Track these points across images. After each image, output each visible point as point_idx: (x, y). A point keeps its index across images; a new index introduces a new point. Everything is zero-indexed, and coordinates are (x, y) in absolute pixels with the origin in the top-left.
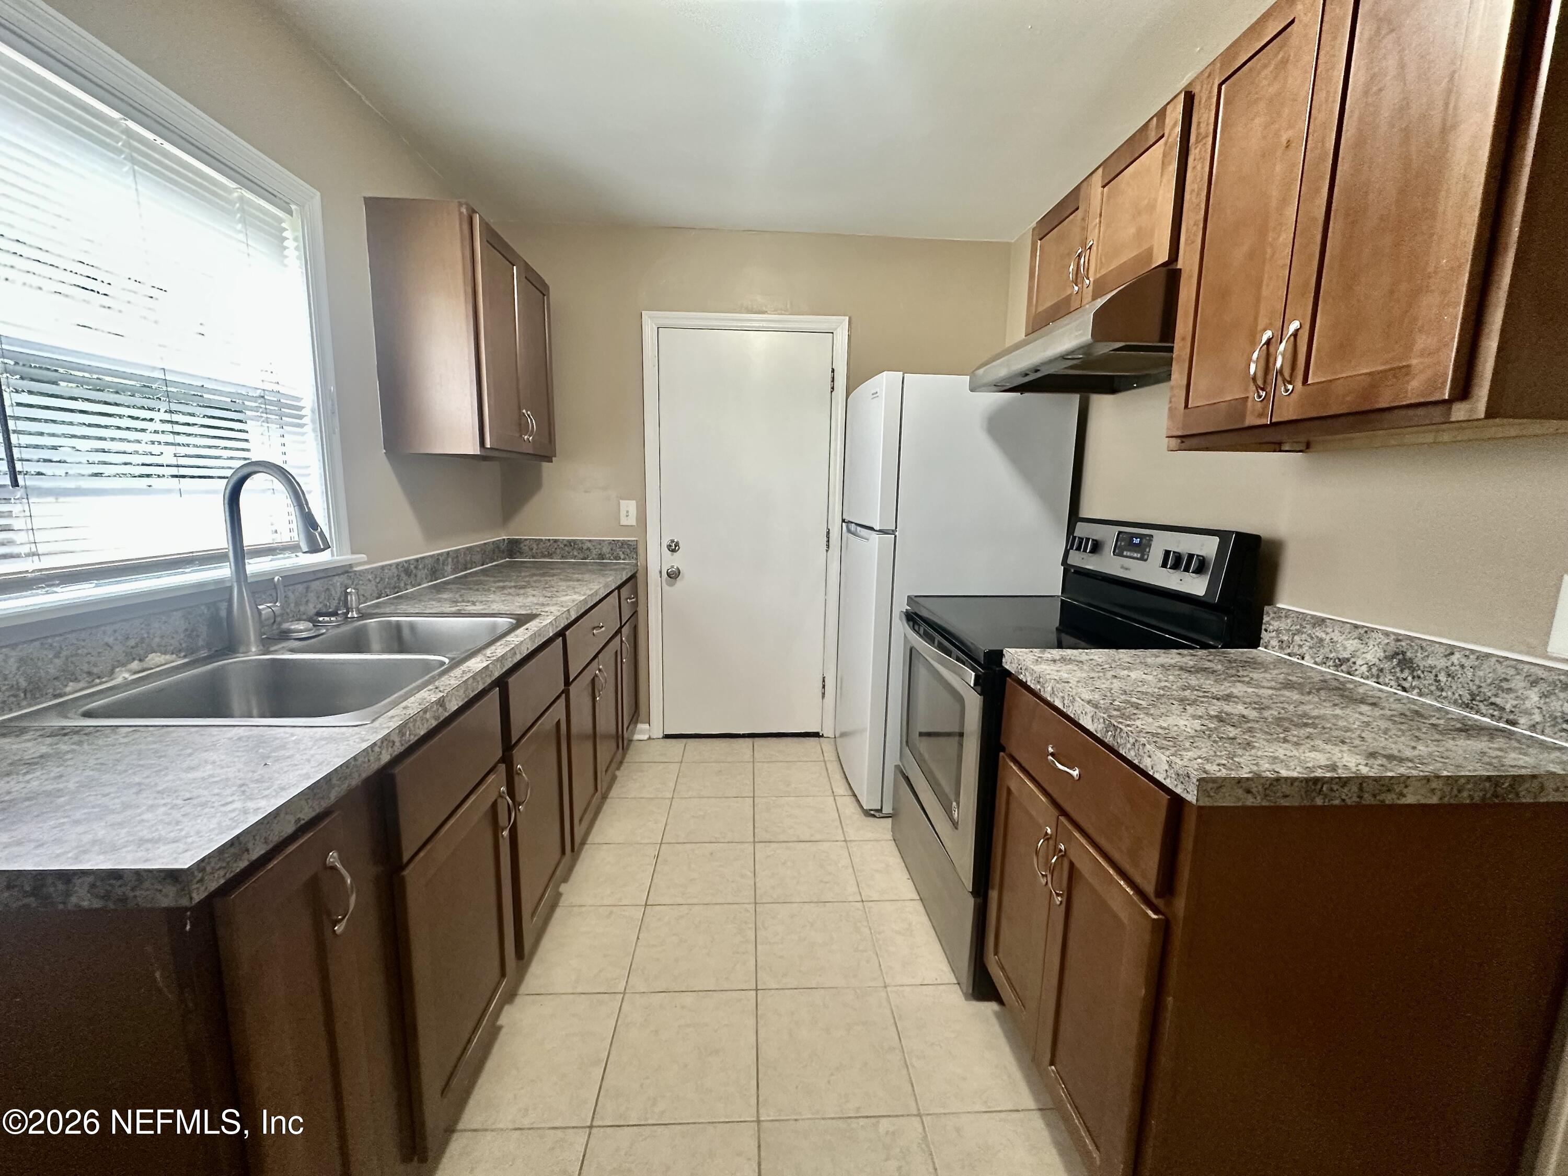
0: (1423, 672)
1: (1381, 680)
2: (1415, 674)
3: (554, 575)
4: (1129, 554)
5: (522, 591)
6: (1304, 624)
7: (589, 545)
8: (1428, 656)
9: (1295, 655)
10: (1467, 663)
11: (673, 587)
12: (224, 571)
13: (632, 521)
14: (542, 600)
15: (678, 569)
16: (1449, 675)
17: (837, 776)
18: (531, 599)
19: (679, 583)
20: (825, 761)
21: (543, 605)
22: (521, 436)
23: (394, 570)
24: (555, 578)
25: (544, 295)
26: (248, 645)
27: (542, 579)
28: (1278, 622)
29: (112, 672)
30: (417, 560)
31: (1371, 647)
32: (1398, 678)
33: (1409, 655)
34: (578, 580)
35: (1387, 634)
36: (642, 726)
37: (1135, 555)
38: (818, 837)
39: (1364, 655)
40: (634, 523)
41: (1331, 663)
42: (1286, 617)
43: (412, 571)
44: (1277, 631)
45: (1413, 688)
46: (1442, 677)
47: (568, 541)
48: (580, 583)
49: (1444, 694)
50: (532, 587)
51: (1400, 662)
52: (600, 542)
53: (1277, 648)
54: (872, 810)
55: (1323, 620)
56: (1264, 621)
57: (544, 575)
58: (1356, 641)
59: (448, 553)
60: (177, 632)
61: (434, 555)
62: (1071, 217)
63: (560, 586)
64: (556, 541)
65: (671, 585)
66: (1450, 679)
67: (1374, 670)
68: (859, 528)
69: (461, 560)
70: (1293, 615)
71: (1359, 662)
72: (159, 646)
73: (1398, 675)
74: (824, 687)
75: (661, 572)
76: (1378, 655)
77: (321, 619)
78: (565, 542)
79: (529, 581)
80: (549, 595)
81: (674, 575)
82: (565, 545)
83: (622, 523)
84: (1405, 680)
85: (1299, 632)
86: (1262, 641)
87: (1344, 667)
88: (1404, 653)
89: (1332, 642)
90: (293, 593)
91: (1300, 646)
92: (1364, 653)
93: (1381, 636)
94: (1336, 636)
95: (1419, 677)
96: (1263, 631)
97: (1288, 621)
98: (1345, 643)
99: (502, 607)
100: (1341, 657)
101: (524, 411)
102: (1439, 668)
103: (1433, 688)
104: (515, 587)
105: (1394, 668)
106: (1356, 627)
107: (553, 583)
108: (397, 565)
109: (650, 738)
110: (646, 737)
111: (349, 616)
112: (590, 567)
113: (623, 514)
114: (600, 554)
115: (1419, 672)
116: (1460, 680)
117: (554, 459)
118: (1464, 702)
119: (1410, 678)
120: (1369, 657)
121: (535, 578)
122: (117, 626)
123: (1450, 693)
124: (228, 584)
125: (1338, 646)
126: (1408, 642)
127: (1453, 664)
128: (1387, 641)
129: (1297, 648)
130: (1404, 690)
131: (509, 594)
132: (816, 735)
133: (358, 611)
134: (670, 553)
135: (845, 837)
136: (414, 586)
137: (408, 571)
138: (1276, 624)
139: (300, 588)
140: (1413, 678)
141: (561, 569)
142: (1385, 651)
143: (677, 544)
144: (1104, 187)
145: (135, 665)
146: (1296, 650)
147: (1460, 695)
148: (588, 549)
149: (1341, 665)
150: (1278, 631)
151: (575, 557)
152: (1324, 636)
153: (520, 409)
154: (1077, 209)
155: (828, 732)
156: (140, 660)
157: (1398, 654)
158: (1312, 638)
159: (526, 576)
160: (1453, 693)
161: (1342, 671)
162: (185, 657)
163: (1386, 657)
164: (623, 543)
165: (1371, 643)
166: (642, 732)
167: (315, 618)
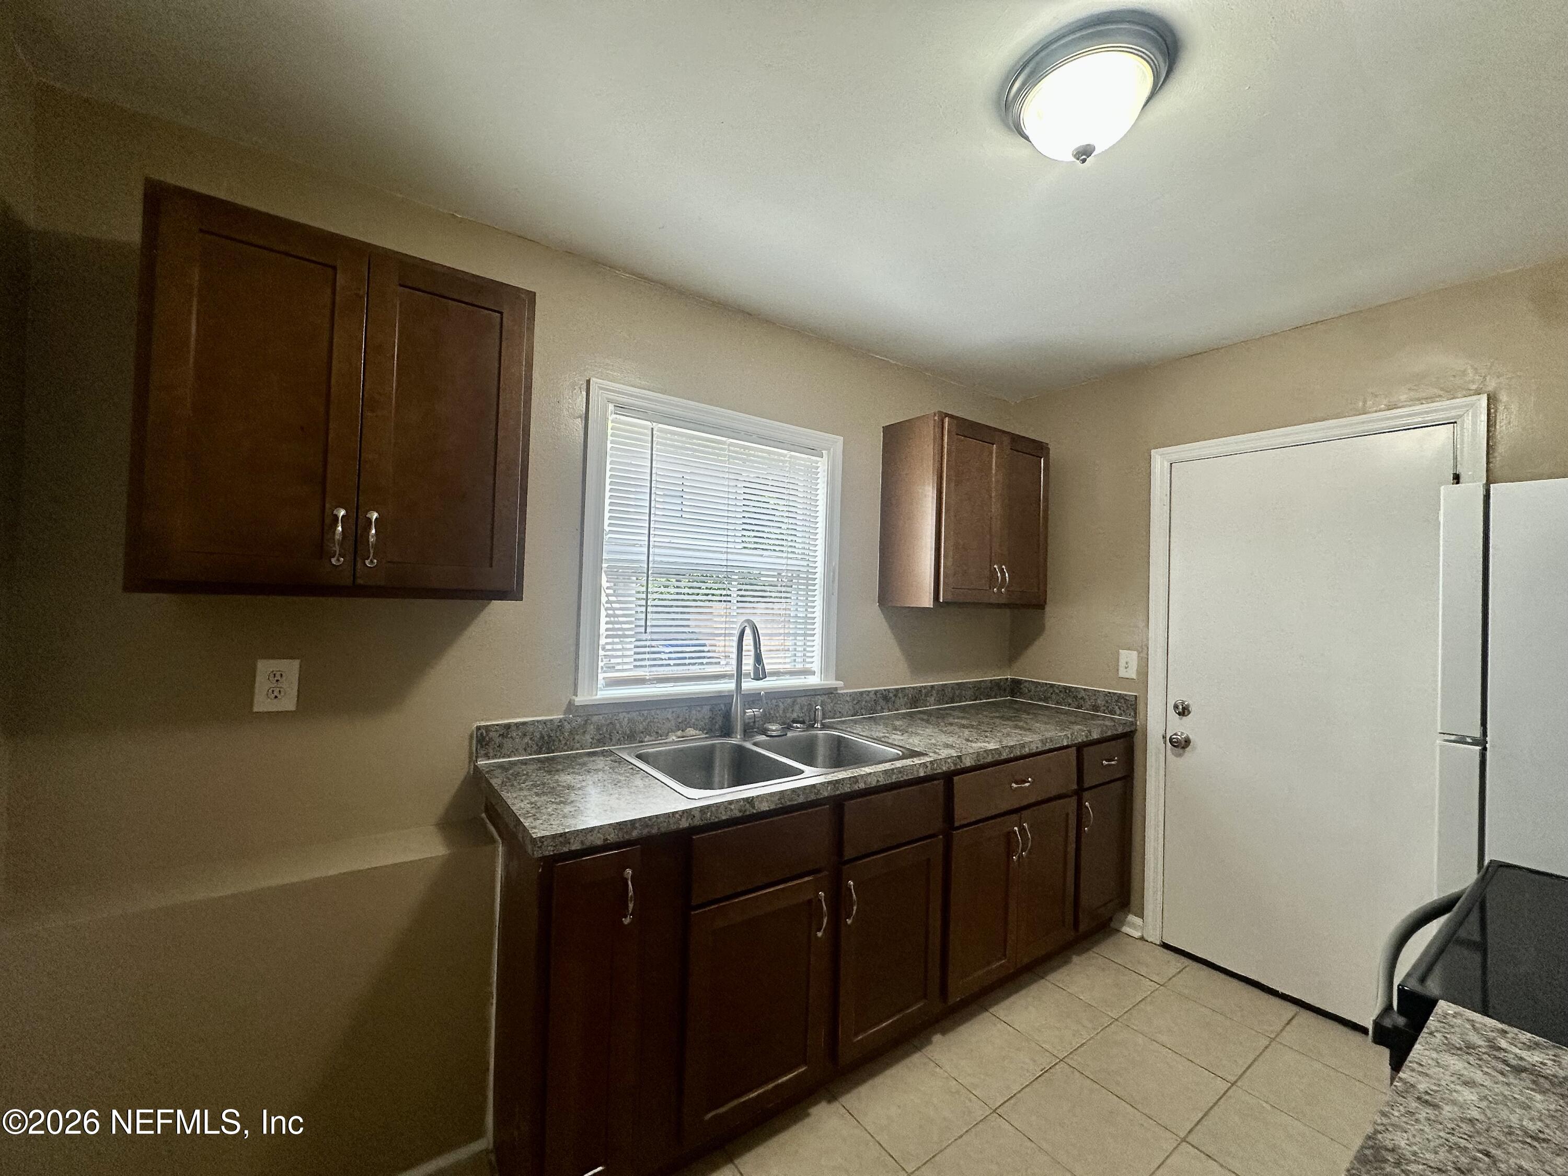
3: (1018, 720)
5: (959, 730)
11: (1180, 760)
12: (730, 685)
13: (1132, 673)
14: (958, 741)
15: (1186, 737)
19: (1189, 756)
21: (949, 746)
22: (990, 588)
23: (872, 695)
24: (1012, 723)
26: (736, 733)
27: (1001, 722)
29: (667, 735)
30: (897, 690)
34: (1028, 729)
36: (1132, 918)
40: (1134, 676)
43: (891, 698)
47: (1064, 687)
48: (1024, 732)
50: (975, 728)
52: (1095, 693)
57: (1009, 718)
59: (932, 687)
60: (704, 718)
61: (916, 687)
65: (1177, 756)
69: (947, 694)
72: (694, 724)
75: (1164, 738)
77: (795, 725)
78: (1061, 688)
79: (983, 722)
80: (974, 738)
81: (1181, 744)
82: (1061, 691)
83: (1120, 675)
90: (783, 703)
107: (1000, 727)
108: (876, 692)
109: (1142, 938)
110: (1137, 934)
111: (815, 726)
113: (1122, 663)
114: (1094, 706)
121: (995, 720)
122: (675, 709)
124: (731, 694)
133: (822, 724)
134: (1177, 716)
136: (889, 711)
137: (886, 698)
139: (789, 701)
141: (1037, 715)
143: (1187, 707)
145: (679, 733)
148: (1083, 698)
151: (1069, 705)
153: (991, 565)
156: (682, 731)
159: (990, 717)
162: (707, 733)
164: (1120, 697)
166: (1133, 926)
167: (792, 724)
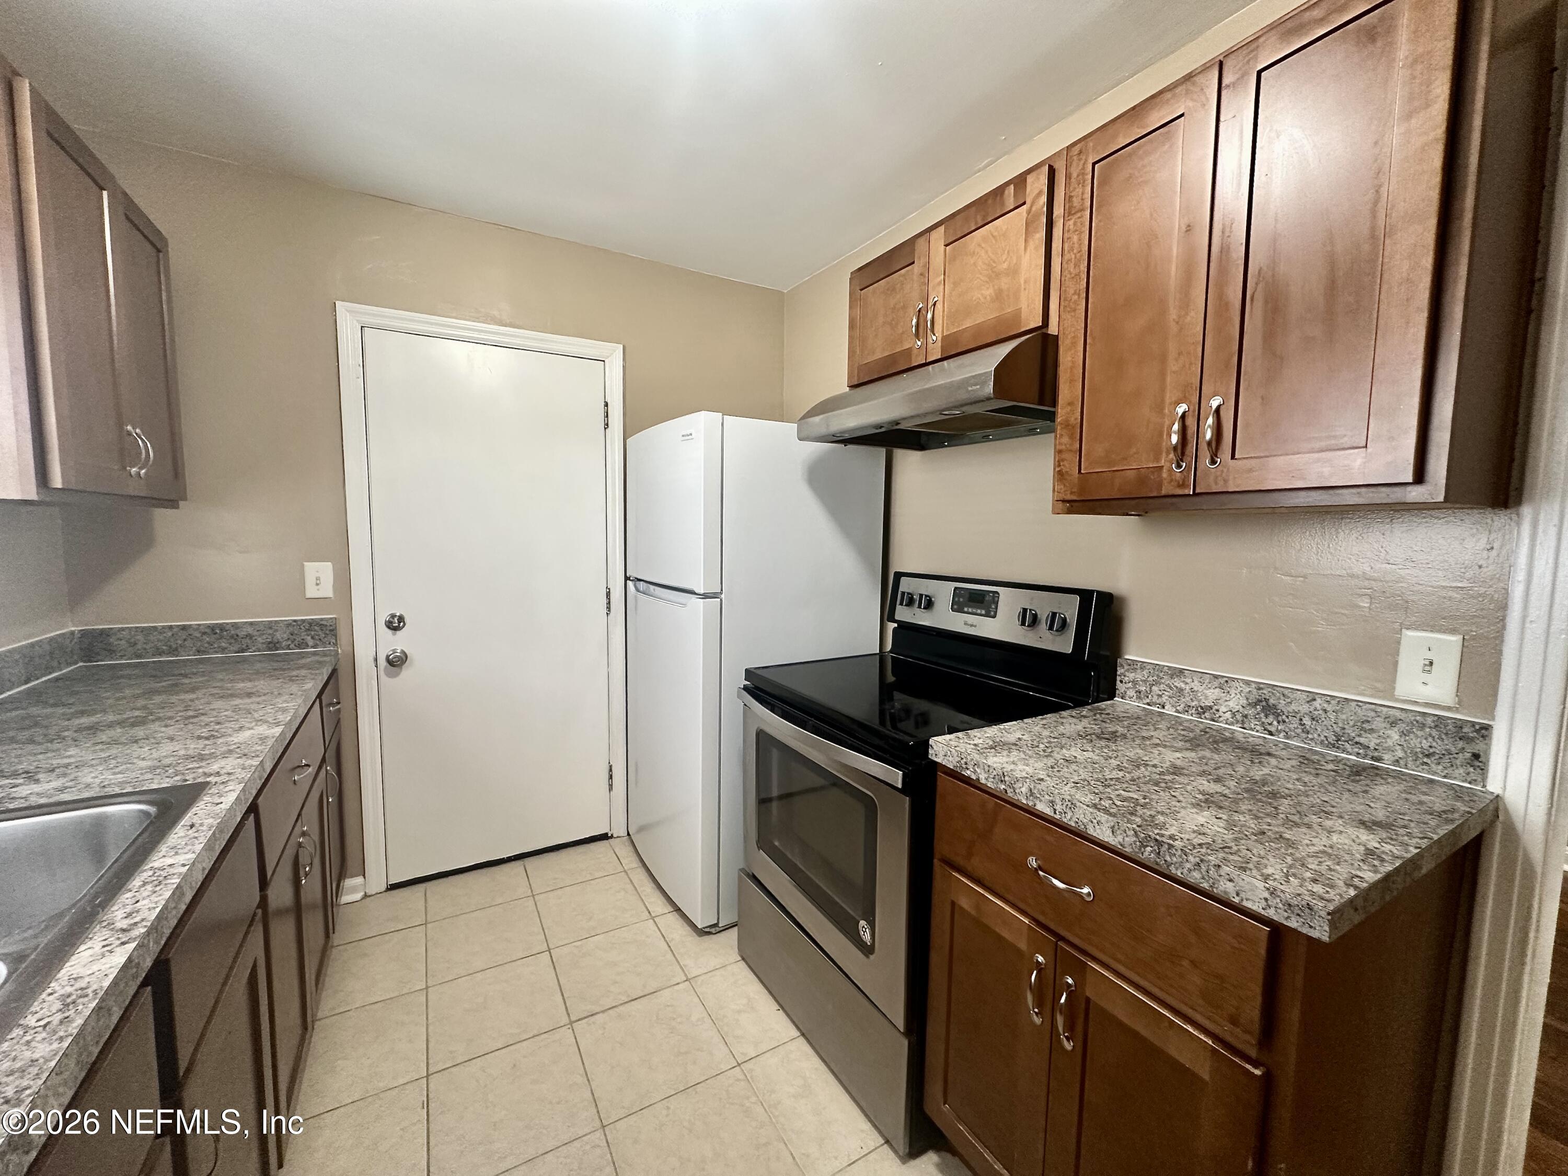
0: (1287, 717)
1: (1245, 726)
2: (1280, 718)
3: (193, 690)
4: (970, 610)
5: (140, 732)
6: (1161, 675)
7: (250, 630)
8: (1291, 703)
9: (1155, 704)
10: (1329, 708)
11: (395, 679)
13: (327, 590)
14: (194, 747)
15: (403, 652)
16: (1313, 719)
17: (648, 887)
18: (167, 748)
19: (406, 672)
20: (625, 871)
21: (201, 758)
22: (125, 468)
24: (199, 694)
25: (159, 251)
27: (174, 699)
28: (1133, 674)
31: (1233, 695)
32: (1263, 723)
33: (1272, 701)
34: (249, 695)
35: (1248, 683)
36: (349, 883)
37: (979, 611)
38: (653, 985)
39: (1226, 703)
40: (330, 594)
41: (1193, 711)
42: (1141, 668)
44: (1132, 682)
45: (1279, 732)
46: (1307, 721)
47: (208, 626)
48: (255, 699)
49: (1310, 736)
50: (159, 719)
51: (1264, 708)
52: (270, 625)
53: (1135, 698)
54: (706, 927)
55: (1181, 671)
56: (1118, 673)
57: (174, 688)
58: (1218, 690)
62: (903, 271)
63: (219, 710)
64: (184, 628)
65: (390, 675)
66: (1314, 722)
67: (1239, 717)
68: (652, 587)
70: (1148, 667)
71: (1223, 709)
73: (1263, 720)
74: (611, 777)
75: (376, 660)
76: (1241, 702)
78: (202, 629)
79: (145, 708)
80: (204, 732)
81: (396, 662)
82: (204, 633)
83: (309, 595)
84: (1270, 724)
85: (1157, 683)
86: (1117, 692)
87: (1207, 715)
88: (1266, 700)
89: (1192, 692)
91: (1160, 696)
92: (1227, 701)
93: (1242, 685)
94: (1196, 685)
95: (1284, 722)
96: (1118, 682)
97: (1144, 673)
98: (1205, 691)
99: (108, 776)
100: (1203, 705)
101: (129, 428)
102: (1303, 712)
103: (1299, 731)
104: (121, 723)
105: (1258, 714)
106: (1216, 677)
107: (198, 704)
109: (366, 896)
110: (358, 896)
112: (258, 666)
113: (310, 582)
114: (270, 643)
115: (1284, 717)
116: (1325, 723)
117: (181, 503)
118: (1330, 743)
119: (1275, 723)
120: (1231, 704)
121: (158, 699)
123: (1316, 736)
125: (1199, 695)
126: (1270, 690)
127: (1316, 709)
128: (1248, 690)
129: (1155, 697)
130: (1271, 733)
131: (115, 742)
132: (604, 837)
134: (390, 632)
135: (686, 975)
138: (1131, 676)
140: (1279, 722)
141: (203, 674)
142: (1247, 699)
143: (401, 619)
144: (946, 245)
146: (1155, 699)
147: (1325, 737)
148: (249, 636)
149: (1204, 713)
150: (1134, 682)
151: (223, 650)
152: (1183, 686)
153: (120, 425)
154: (913, 263)
155: (619, 830)
157: (1261, 701)
158: (1171, 688)
159: (136, 697)
160: (1319, 735)
161: (1206, 718)
163: (1249, 704)
164: (311, 623)
165: (1233, 691)
166: (354, 890)
